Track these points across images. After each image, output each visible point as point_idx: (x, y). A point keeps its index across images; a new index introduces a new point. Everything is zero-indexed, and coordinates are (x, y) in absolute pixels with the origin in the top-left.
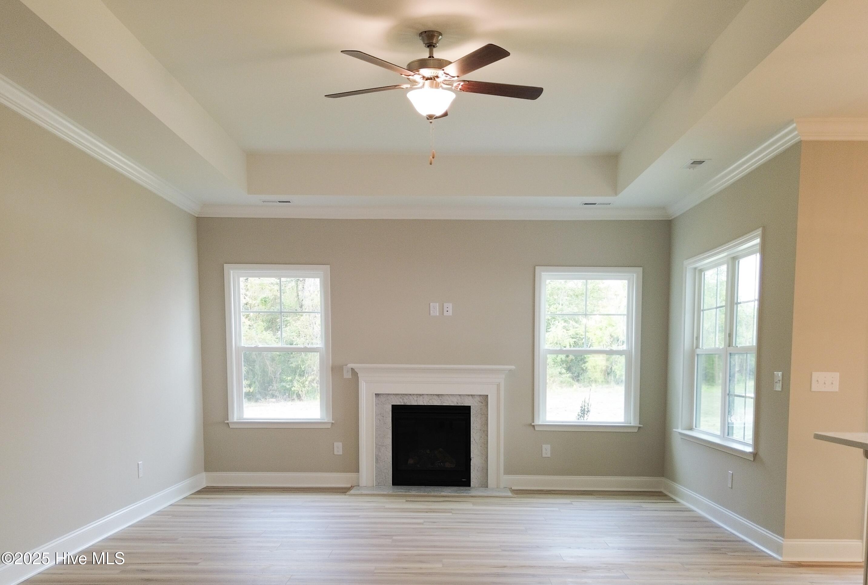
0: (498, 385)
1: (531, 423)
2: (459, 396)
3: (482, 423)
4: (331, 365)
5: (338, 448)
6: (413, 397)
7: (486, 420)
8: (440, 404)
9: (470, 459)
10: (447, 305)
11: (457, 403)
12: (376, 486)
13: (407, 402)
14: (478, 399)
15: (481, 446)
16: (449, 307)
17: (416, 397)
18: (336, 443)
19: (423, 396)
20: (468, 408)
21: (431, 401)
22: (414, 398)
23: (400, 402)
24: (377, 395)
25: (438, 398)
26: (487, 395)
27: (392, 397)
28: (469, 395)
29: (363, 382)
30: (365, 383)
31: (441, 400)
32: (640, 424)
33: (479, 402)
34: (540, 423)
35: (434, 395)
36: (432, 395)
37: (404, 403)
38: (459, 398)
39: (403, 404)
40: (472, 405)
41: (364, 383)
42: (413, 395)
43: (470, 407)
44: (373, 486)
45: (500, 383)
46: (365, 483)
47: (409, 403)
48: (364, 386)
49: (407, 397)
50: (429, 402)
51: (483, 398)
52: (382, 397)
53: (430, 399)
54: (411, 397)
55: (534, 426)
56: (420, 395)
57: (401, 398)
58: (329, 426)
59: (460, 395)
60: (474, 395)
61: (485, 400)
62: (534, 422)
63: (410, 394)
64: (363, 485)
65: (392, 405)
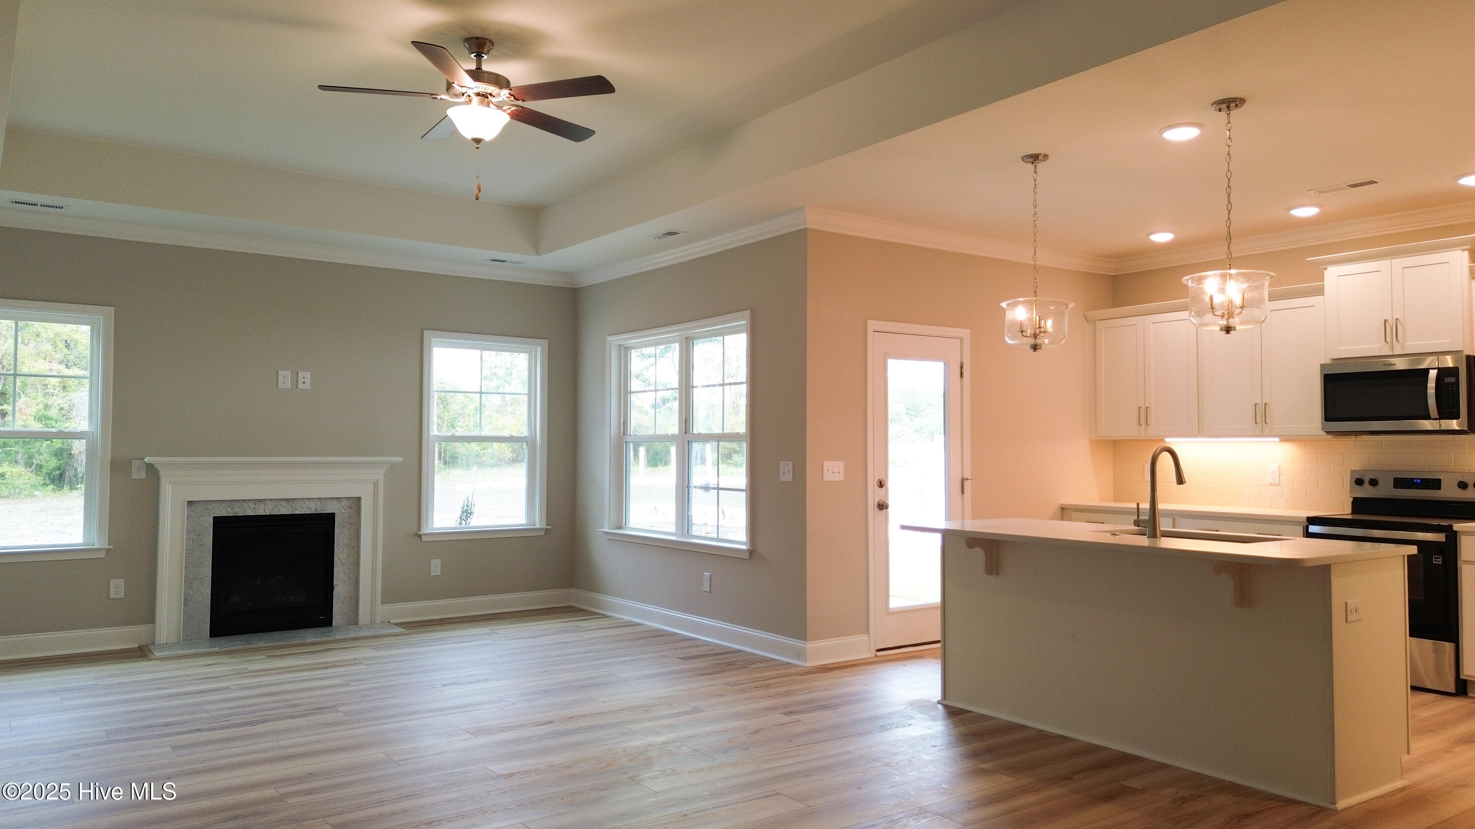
0: (376, 484)
1: (416, 531)
2: (318, 500)
3: (350, 536)
4: (110, 459)
5: (117, 588)
6: (249, 504)
7: (357, 532)
8: (290, 512)
9: (332, 588)
10: (304, 374)
11: (316, 510)
12: (183, 641)
13: (240, 512)
14: (345, 503)
15: (349, 568)
16: (306, 379)
17: (254, 503)
18: (113, 580)
19: (264, 502)
20: (332, 516)
21: (276, 508)
22: (251, 505)
23: (228, 512)
24: (190, 503)
25: (287, 504)
26: (359, 498)
27: (214, 505)
28: (332, 498)
29: (168, 483)
30: (172, 485)
31: (291, 506)
32: (547, 525)
33: (348, 507)
34: (429, 532)
35: (281, 500)
36: (279, 501)
37: (235, 513)
38: (319, 503)
39: (231, 515)
40: (337, 511)
41: (170, 486)
42: (249, 500)
43: (334, 514)
44: (179, 642)
45: (378, 481)
46: (165, 640)
47: (241, 513)
48: (170, 488)
49: (239, 505)
50: (272, 510)
51: (352, 501)
52: (197, 505)
53: (275, 507)
54: (245, 505)
55: (420, 536)
56: (260, 501)
57: (229, 506)
58: (102, 555)
59: (320, 499)
60: (340, 498)
61: (355, 504)
62: (420, 531)
63: (245, 500)
64: (162, 641)
65: (214, 517)
